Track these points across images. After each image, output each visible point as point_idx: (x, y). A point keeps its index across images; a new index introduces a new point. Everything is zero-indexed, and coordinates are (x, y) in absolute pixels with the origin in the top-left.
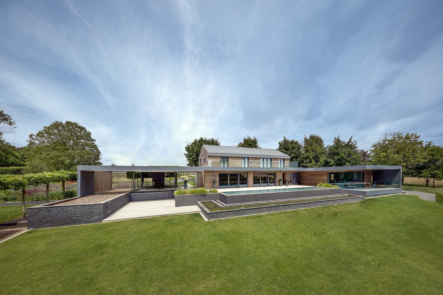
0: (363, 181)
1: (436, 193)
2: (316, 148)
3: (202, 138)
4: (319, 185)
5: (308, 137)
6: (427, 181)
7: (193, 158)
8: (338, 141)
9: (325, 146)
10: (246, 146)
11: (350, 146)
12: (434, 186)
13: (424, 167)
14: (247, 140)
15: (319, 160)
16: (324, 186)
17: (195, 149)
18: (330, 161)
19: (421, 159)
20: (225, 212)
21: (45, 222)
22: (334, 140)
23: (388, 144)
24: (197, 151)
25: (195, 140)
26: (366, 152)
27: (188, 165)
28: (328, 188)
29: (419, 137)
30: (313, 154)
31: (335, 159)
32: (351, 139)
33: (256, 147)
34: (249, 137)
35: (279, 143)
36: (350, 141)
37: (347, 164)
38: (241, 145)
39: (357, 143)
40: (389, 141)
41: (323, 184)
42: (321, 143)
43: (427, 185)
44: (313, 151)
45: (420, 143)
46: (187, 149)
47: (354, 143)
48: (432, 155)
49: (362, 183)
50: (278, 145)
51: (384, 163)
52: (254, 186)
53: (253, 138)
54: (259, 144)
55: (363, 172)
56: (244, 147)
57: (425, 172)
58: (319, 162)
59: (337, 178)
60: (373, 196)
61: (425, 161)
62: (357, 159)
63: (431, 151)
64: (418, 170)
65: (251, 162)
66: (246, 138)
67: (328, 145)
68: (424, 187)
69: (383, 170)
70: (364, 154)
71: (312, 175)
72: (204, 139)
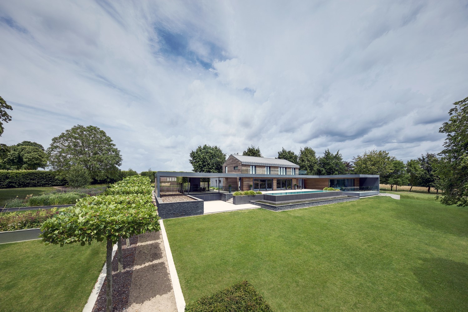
0: (354, 186)
1: (401, 195)
2: (310, 159)
3: (206, 145)
4: (325, 189)
5: (303, 149)
6: (392, 187)
7: (200, 164)
8: (328, 154)
9: (317, 157)
10: (251, 154)
11: (337, 157)
12: (396, 191)
13: (390, 176)
14: (252, 150)
15: (313, 169)
16: (329, 190)
17: (202, 156)
18: (322, 170)
19: (389, 170)
20: (285, 206)
21: (170, 214)
22: (325, 153)
23: (367, 158)
24: (204, 158)
25: (200, 146)
26: (349, 163)
27: (193, 171)
28: (332, 191)
29: (388, 154)
30: (308, 163)
31: (326, 168)
32: (338, 152)
33: (259, 156)
34: (253, 147)
35: (279, 153)
36: (338, 154)
37: (337, 172)
38: (245, 154)
39: (342, 155)
40: (368, 156)
41: (328, 189)
42: (314, 154)
43: (391, 190)
44: (308, 161)
45: (389, 158)
46: (193, 155)
47: (340, 155)
48: (395, 167)
49: (353, 188)
50: (278, 154)
51: (364, 173)
52: (277, 190)
53: (256, 148)
54: (262, 153)
55: (354, 180)
56: (249, 155)
57: (391, 180)
58: (313, 170)
59: (333, 183)
60: (364, 196)
61: (391, 171)
62: (343, 169)
63: (395, 164)
64: (385, 179)
65: (272, 170)
66: (251, 147)
67: (319, 156)
68: (390, 191)
69: (367, 178)
70: (348, 165)
71: (315, 181)
72: (208, 146)
